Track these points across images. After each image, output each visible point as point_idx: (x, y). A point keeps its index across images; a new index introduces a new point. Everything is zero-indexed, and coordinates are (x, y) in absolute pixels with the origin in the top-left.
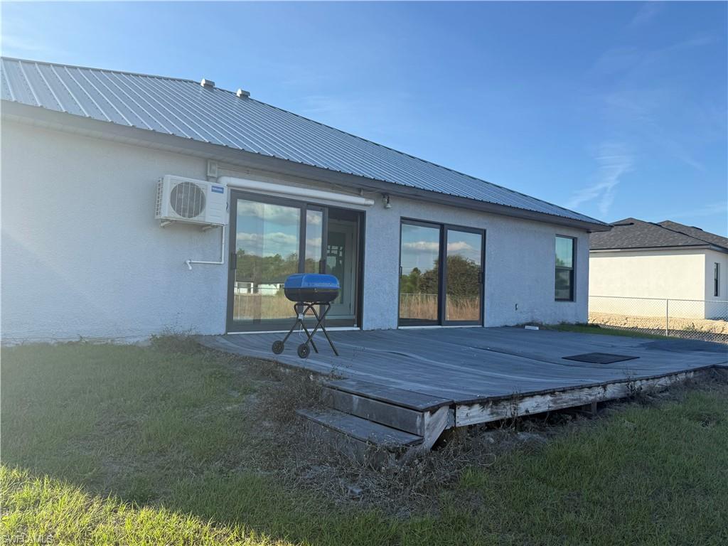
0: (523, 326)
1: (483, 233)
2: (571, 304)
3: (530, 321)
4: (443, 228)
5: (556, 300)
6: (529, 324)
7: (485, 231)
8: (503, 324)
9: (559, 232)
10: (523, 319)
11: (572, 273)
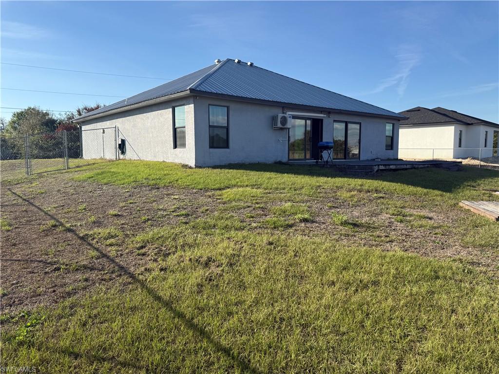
0: (374, 160)
1: (360, 124)
2: (392, 151)
3: (376, 157)
4: (346, 124)
5: (386, 149)
6: (377, 159)
7: (361, 123)
8: (367, 159)
9: (387, 121)
10: (374, 157)
11: (392, 138)
